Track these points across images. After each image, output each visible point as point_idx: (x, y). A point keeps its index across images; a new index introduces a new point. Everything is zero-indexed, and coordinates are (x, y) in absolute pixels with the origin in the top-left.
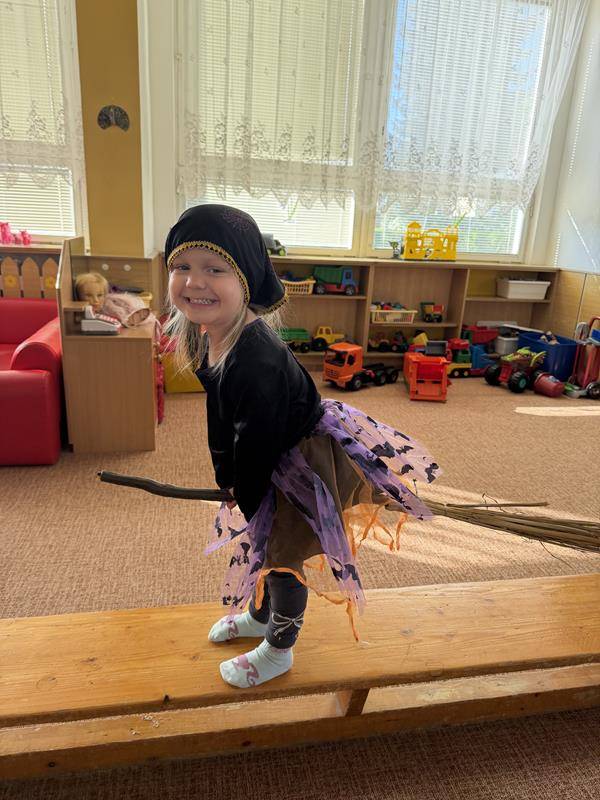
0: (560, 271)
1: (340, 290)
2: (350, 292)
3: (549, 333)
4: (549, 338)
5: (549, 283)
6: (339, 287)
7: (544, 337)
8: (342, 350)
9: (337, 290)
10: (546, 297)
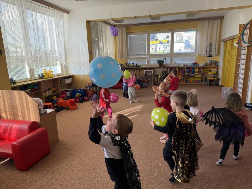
0: (73, 75)
1: (36, 90)
2: (38, 89)
3: (78, 89)
4: (78, 90)
5: (72, 78)
6: (35, 89)
7: (77, 90)
8: (47, 105)
9: (35, 90)
10: (72, 81)
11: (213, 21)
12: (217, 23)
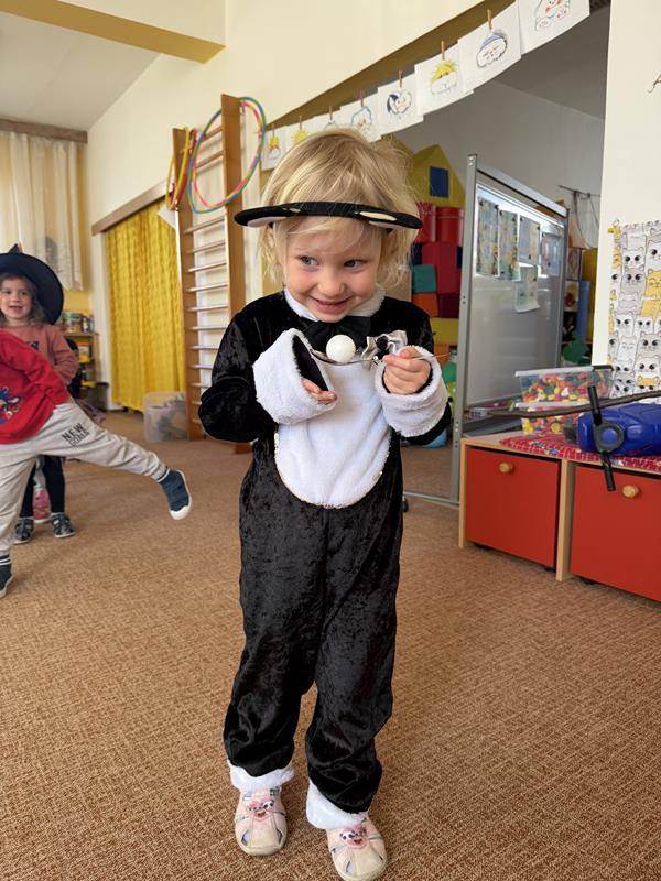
11: (48, 142)
12: (62, 153)
